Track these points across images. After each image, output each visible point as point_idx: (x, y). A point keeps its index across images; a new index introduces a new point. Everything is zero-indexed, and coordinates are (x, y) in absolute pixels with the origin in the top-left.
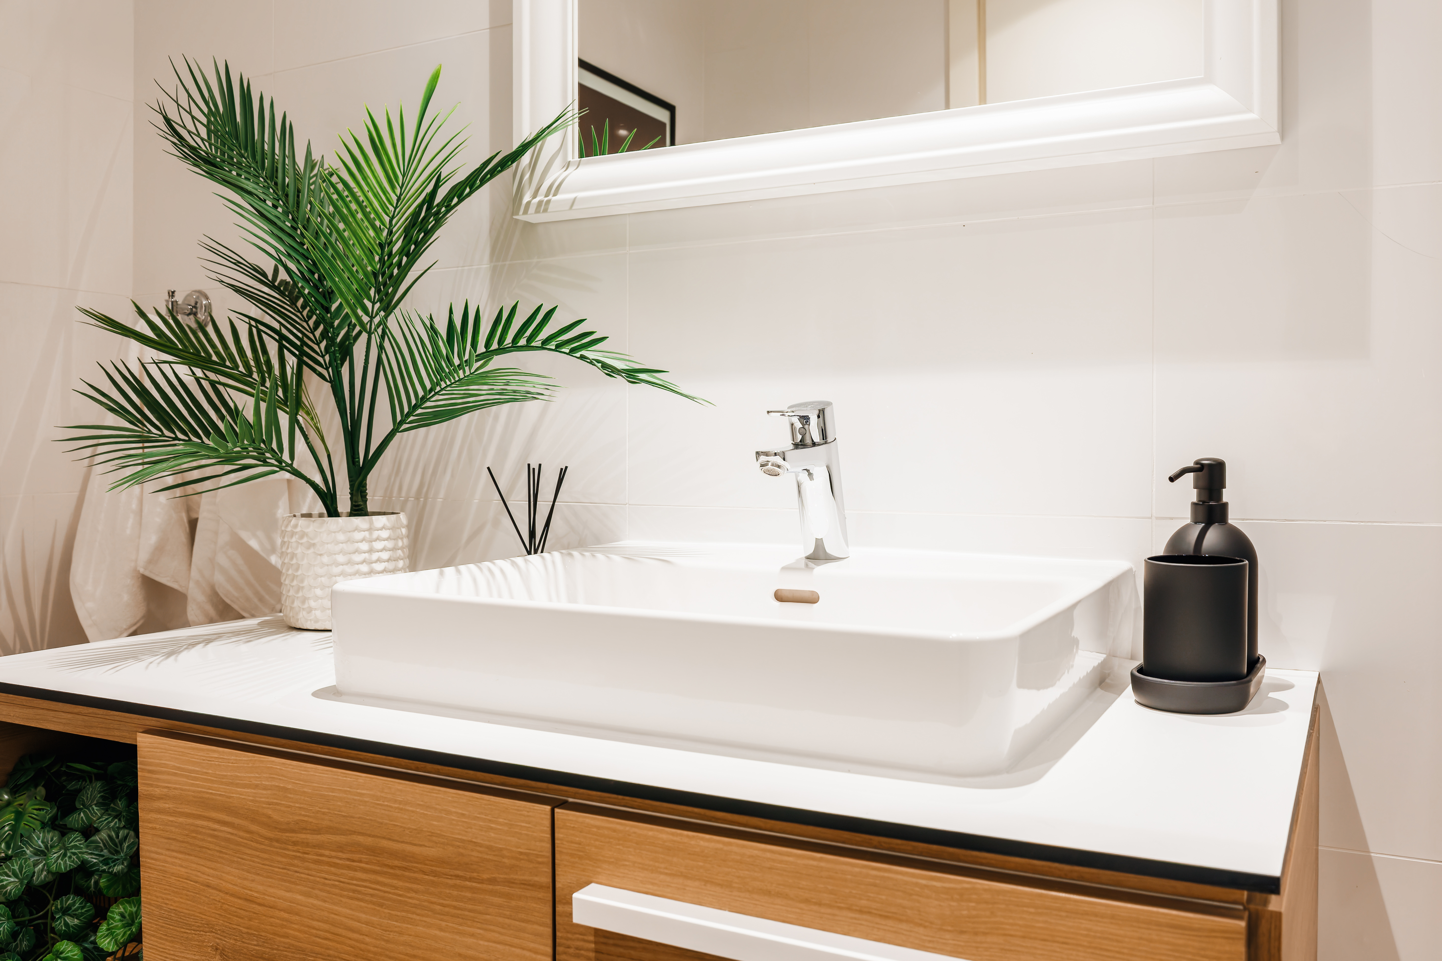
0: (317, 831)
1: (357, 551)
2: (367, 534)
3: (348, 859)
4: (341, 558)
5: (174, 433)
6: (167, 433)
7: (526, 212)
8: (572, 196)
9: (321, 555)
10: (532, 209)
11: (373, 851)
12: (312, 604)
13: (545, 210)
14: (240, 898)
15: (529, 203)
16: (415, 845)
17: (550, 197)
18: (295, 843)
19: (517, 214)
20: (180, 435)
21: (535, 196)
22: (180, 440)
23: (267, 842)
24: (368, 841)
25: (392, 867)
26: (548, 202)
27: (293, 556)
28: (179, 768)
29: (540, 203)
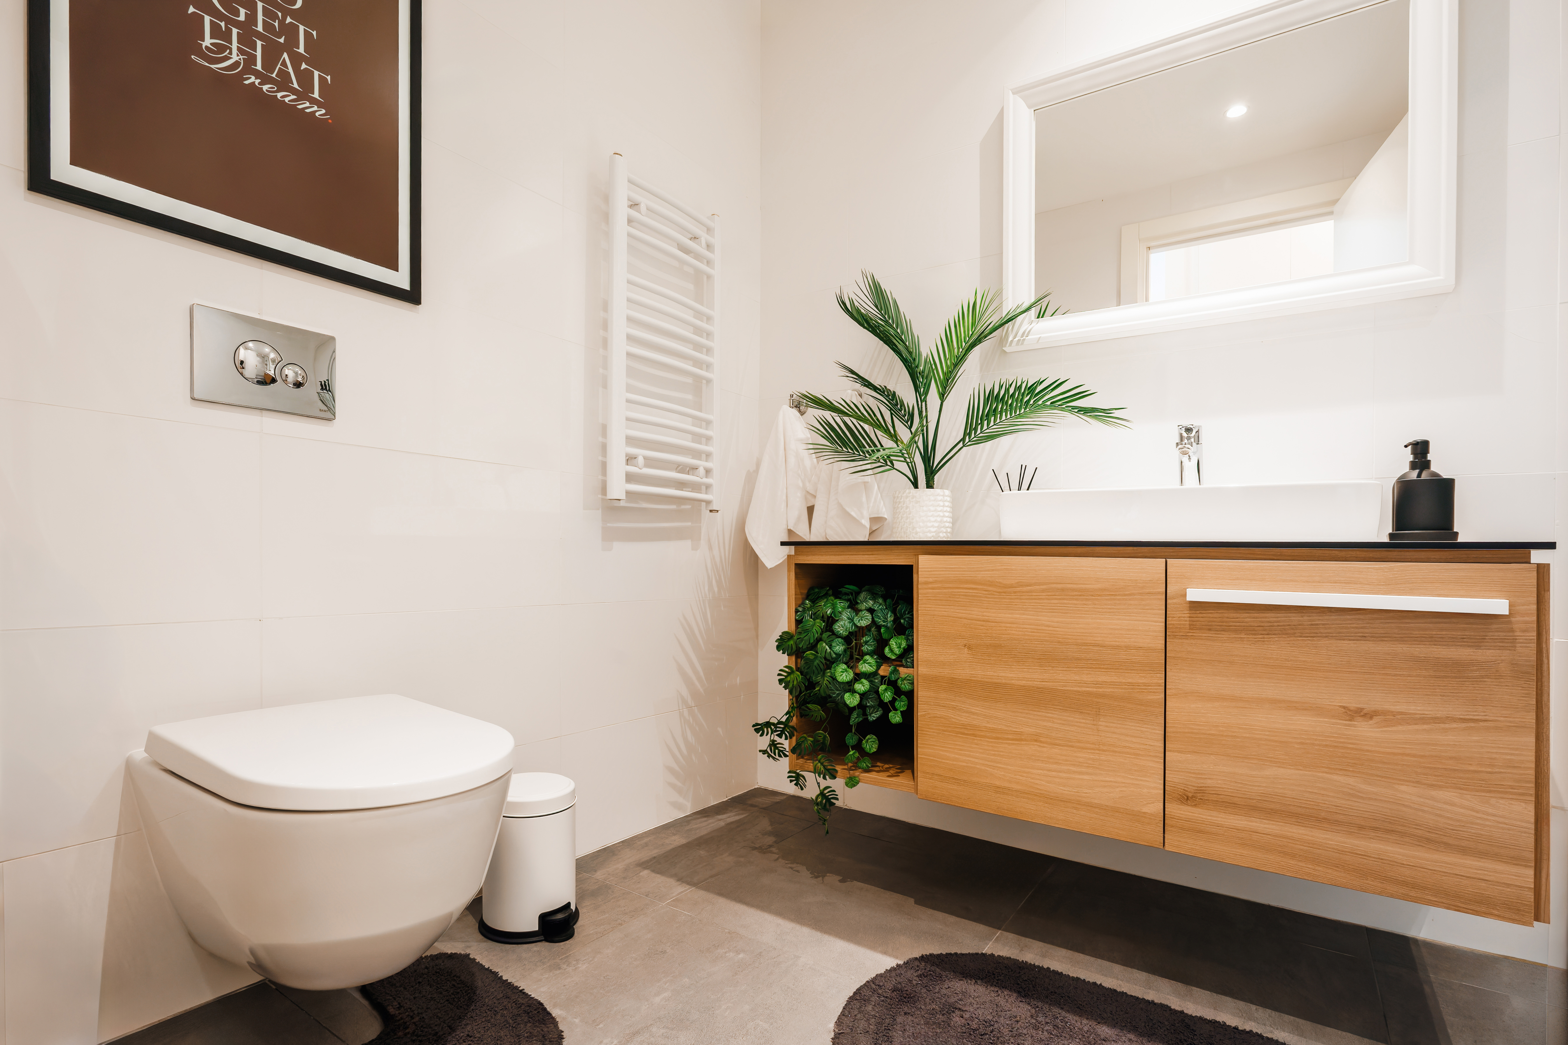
0: (1030, 585)
1: (939, 505)
2: (942, 497)
3: (1047, 595)
4: (932, 508)
5: (848, 450)
6: (844, 449)
7: (1010, 345)
8: (1039, 336)
9: (923, 507)
10: (1014, 344)
11: (1063, 590)
12: (918, 530)
13: (1022, 344)
14: (980, 621)
15: (1012, 341)
16: (1086, 584)
17: (1024, 338)
18: (1015, 592)
19: (1005, 346)
20: (850, 451)
21: (1015, 338)
22: (850, 453)
23: (998, 594)
24: (1060, 586)
25: (1073, 596)
26: (1024, 340)
27: (907, 507)
28: (945, 568)
29: (1019, 340)
